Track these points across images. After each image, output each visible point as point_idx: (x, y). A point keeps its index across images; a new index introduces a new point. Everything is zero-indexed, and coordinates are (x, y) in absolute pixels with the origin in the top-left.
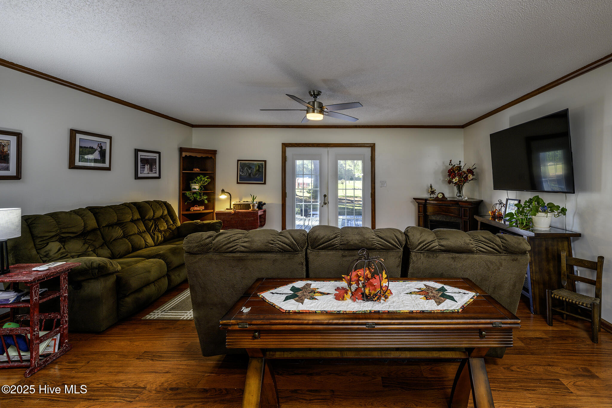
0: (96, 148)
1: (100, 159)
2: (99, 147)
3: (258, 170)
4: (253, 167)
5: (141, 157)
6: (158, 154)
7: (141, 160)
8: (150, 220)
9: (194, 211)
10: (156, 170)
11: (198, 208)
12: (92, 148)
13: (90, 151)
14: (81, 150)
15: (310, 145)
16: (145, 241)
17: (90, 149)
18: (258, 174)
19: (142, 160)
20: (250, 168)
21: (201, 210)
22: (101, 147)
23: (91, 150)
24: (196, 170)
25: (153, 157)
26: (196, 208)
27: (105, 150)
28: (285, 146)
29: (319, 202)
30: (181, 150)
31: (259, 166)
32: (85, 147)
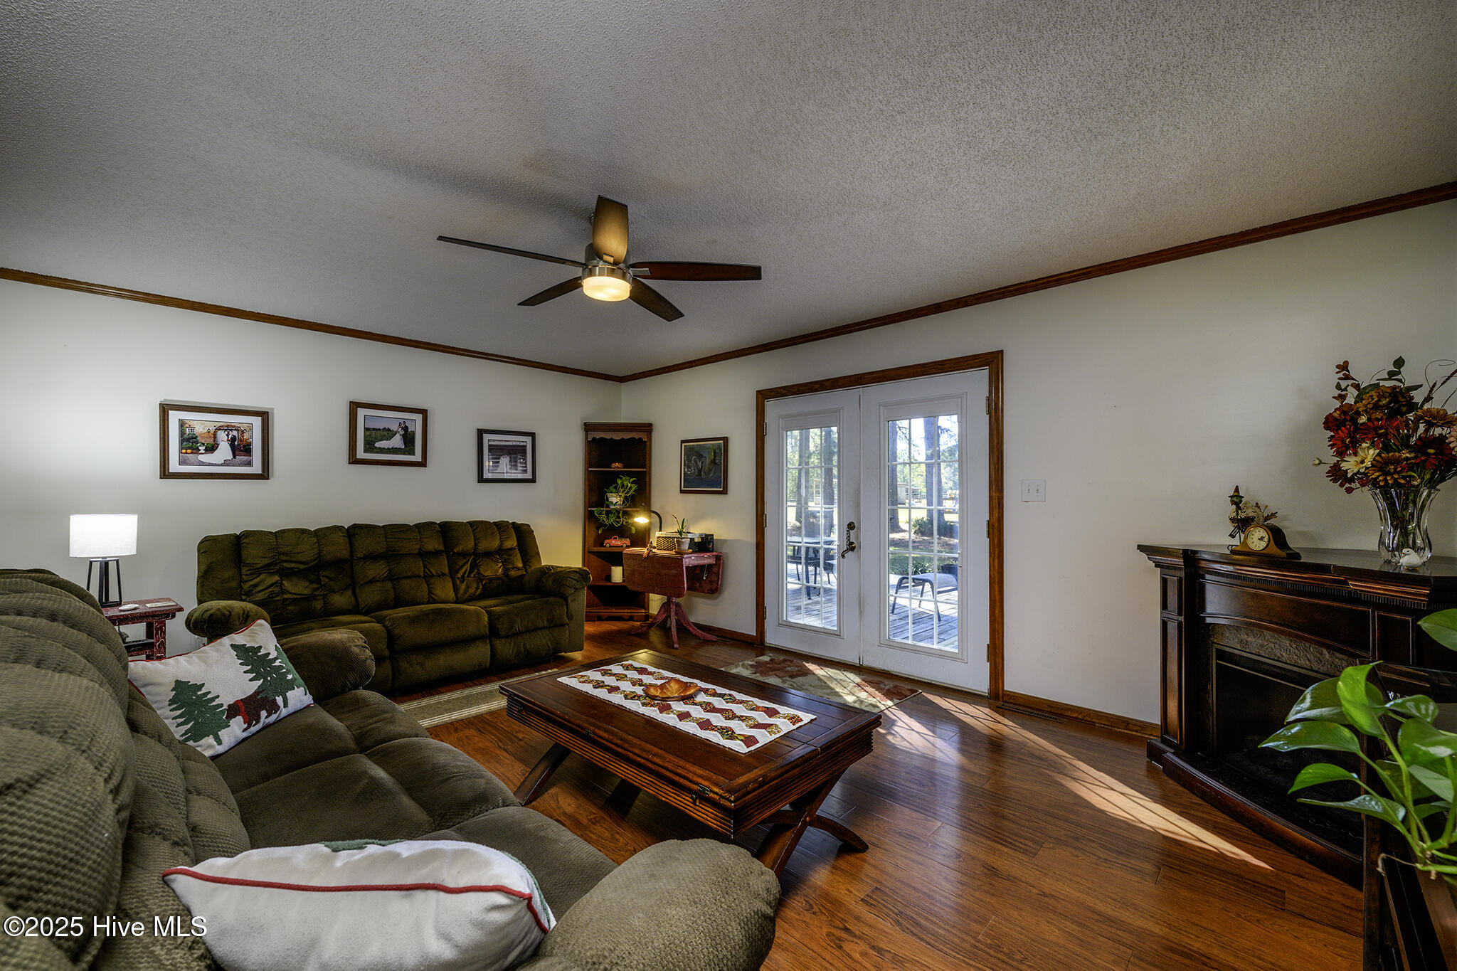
0: (395, 430)
1: (403, 447)
2: (402, 428)
3: (714, 462)
4: (704, 455)
5: (490, 443)
6: (531, 438)
7: (490, 450)
8: (464, 554)
9: (610, 546)
10: (526, 467)
11: (618, 543)
12: (389, 430)
13: (385, 436)
14: (368, 433)
15: (818, 386)
16: (430, 592)
17: (384, 432)
18: (714, 470)
19: (492, 448)
20: (700, 456)
21: (625, 546)
22: (406, 429)
23: (388, 434)
24: (616, 466)
25: (518, 444)
26: (614, 542)
27: (414, 433)
28: (764, 396)
29: (836, 543)
30: (588, 427)
31: (715, 451)
32: (374, 429)
